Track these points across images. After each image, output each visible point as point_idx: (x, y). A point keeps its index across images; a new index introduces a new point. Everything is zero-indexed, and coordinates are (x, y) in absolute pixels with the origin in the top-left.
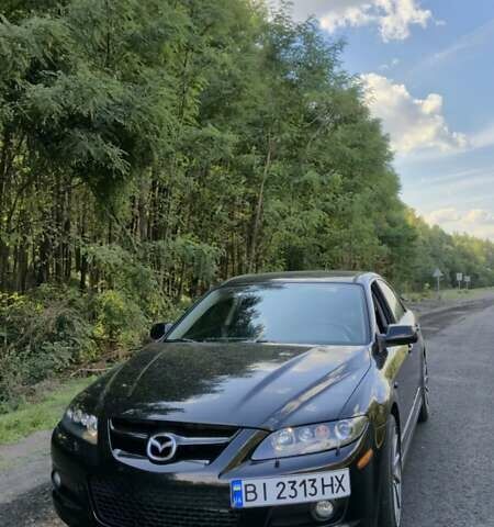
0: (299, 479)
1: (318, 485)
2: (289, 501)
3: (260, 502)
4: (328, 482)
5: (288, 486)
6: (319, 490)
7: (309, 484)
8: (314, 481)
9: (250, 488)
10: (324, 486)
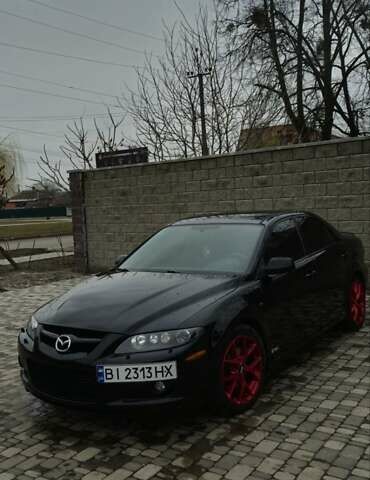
0: (140, 367)
1: (153, 371)
2: (133, 380)
3: (115, 380)
4: (159, 369)
5: (133, 371)
6: (154, 374)
7: (146, 371)
8: (150, 368)
9: (109, 372)
10: (156, 372)
